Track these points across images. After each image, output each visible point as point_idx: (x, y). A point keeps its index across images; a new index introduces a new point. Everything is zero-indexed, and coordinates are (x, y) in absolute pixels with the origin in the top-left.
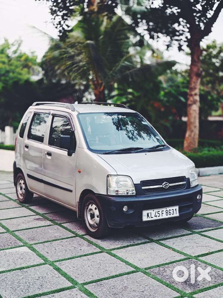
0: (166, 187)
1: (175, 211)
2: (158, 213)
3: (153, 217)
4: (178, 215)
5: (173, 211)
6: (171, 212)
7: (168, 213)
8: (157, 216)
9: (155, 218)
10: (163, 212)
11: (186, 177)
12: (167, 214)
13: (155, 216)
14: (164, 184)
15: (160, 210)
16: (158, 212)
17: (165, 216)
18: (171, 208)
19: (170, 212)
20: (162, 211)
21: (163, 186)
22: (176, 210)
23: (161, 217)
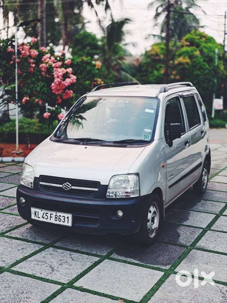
0: (67, 189)
1: (66, 219)
2: (46, 215)
3: (39, 218)
4: (70, 224)
5: (64, 218)
6: (62, 218)
7: (58, 218)
8: (45, 218)
9: (41, 219)
10: (52, 216)
11: (101, 184)
12: (56, 219)
13: (42, 217)
14: (65, 185)
15: (49, 213)
16: (46, 213)
17: (53, 221)
18: (62, 214)
19: (60, 219)
20: (51, 214)
21: (63, 186)
22: (68, 218)
23: (48, 221)
